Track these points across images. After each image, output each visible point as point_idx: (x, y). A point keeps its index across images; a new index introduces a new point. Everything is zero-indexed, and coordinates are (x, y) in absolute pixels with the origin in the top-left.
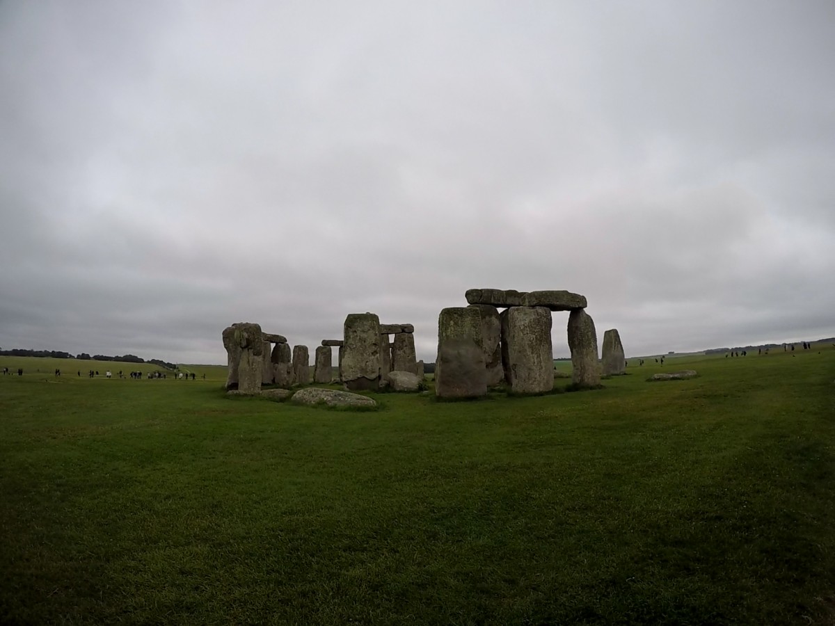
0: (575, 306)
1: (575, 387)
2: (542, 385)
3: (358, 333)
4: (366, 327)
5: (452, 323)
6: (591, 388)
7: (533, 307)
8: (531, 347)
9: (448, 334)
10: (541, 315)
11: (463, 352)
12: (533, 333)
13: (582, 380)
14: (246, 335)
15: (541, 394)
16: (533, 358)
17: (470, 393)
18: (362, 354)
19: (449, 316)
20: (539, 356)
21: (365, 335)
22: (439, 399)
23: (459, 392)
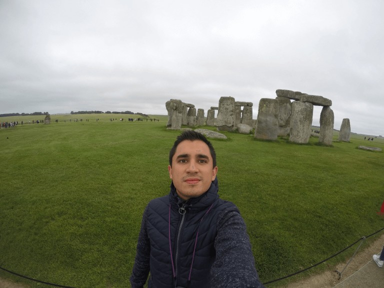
0: (326, 104)
1: (319, 144)
2: (303, 140)
3: (225, 106)
4: (229, 103)
5: (265, 105)
6: (327, 146)
7: (304, 102)
8: (300, 121)
9: (263, 110)
10: (308, 107)
11: (268, 119)
12: (302, 114)
13: (323, 141)
14: (175, 104)
15: (301, 144)
16: (301, 127)
17: (270, 138)
18: (226, 115)
19: (264, 102)
20: (304, 126)
21: (228, 107)
22: (255, 139)
23: (264, 138)
